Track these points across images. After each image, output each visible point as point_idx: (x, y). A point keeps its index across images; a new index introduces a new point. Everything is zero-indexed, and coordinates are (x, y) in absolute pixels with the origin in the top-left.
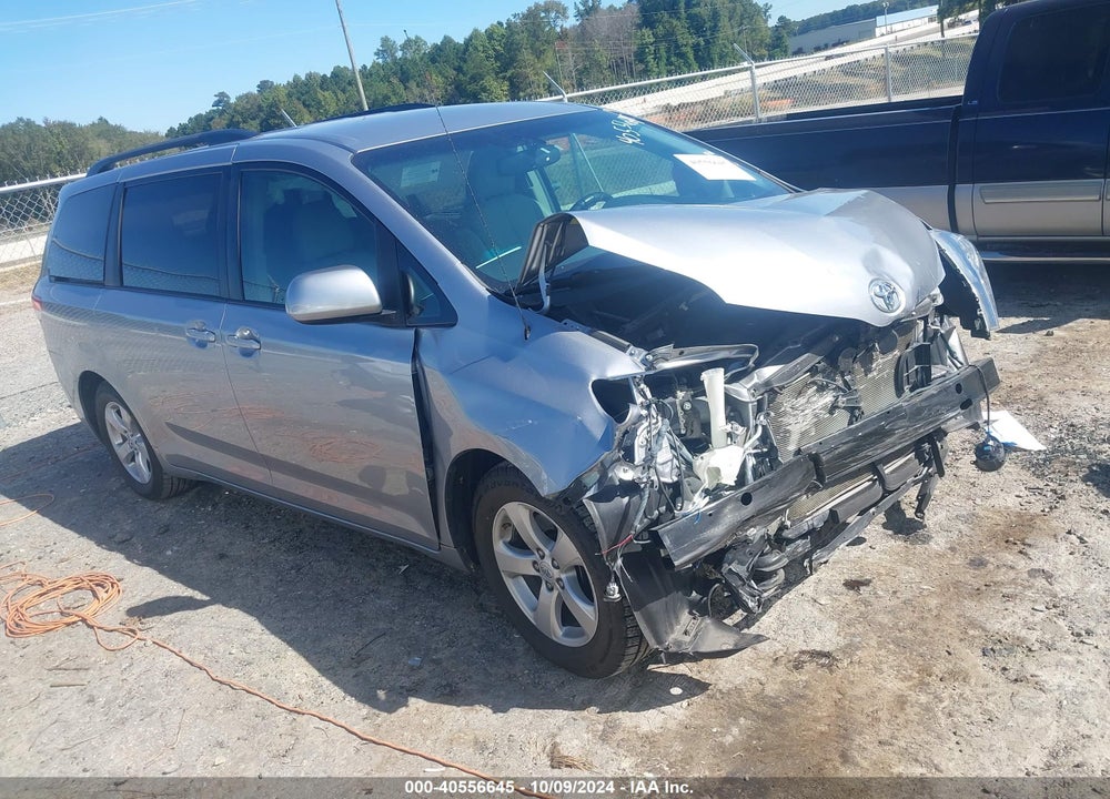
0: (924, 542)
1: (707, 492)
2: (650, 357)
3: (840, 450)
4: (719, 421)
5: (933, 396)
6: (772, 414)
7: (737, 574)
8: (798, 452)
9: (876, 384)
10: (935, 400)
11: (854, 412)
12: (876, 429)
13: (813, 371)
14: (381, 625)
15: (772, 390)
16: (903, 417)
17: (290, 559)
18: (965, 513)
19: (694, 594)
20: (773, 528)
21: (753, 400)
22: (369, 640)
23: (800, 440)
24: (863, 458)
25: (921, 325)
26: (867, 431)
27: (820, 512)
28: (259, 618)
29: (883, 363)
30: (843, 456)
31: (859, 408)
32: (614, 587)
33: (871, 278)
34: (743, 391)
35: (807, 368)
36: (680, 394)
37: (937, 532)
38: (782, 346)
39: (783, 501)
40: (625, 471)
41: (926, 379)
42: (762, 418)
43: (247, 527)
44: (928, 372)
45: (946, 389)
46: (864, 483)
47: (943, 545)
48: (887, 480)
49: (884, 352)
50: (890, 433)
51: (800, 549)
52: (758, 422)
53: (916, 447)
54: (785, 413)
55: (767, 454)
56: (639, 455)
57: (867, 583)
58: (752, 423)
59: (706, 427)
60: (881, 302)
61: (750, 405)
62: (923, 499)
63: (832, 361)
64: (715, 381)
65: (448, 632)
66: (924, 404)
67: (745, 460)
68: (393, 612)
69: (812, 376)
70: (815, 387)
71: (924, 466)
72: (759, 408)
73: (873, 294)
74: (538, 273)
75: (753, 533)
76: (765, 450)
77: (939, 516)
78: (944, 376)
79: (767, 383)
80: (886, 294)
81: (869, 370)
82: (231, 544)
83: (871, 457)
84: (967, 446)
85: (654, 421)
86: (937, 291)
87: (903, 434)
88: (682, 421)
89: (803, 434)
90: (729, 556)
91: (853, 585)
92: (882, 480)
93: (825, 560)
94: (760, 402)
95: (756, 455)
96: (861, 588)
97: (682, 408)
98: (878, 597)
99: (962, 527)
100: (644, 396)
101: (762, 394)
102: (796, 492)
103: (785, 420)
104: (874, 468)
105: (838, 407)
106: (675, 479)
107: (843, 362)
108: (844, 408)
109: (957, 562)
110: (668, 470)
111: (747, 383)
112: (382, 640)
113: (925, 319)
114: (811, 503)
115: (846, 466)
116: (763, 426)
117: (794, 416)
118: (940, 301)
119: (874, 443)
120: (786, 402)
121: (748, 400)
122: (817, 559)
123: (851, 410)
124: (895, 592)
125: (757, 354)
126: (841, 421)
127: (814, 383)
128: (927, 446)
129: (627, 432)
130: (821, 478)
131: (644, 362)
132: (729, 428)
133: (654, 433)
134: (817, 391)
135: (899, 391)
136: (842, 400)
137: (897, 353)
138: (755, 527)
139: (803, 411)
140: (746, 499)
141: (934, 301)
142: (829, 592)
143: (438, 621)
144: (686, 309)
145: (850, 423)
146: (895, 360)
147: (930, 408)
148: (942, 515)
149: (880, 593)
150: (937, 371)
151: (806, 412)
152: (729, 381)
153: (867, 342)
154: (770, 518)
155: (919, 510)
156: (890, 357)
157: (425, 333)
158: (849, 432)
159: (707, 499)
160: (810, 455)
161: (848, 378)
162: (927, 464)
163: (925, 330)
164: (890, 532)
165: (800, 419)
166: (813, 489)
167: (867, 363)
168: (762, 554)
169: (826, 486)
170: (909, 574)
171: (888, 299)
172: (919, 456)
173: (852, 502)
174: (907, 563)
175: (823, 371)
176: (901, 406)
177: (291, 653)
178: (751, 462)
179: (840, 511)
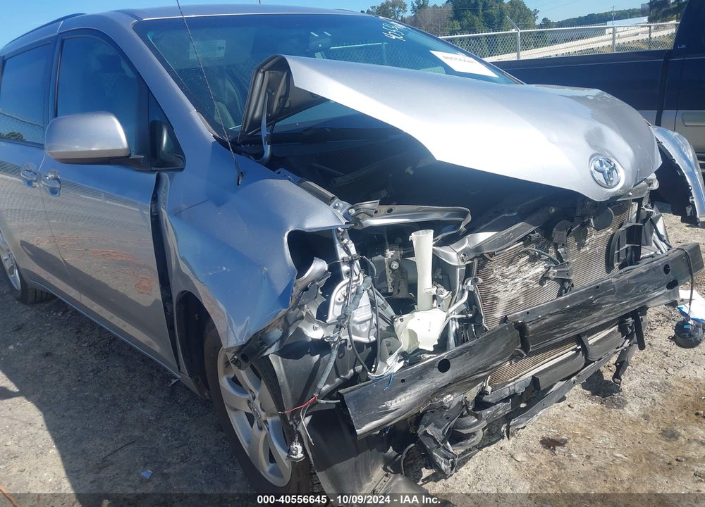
0: (619, 407)
1: (404, 355)
2: (353, 211)
3: (547, 321)
4: (426, 283)
5: (641, 274)
6: (481, 280)
7: (433, 437)
8: (505, 320)
9: (589, 258)
10: (643, 279)
11: (564, 284)
12: (584, 303)
13: (526, 240)
14: (137, 433)
15: (482, 255)
16: (611, 293)
17: (95, 362)
18: (658, 381)
19: (391, 450)
20: (472, 394)
21: (462, 264)
22: (120, 446)
23: (508, 308)
24: (568, 330)
25: (635, 206)
26: (575, 304)
27: (523, 377)
28: (45, 415)
29: (596, 239)
30: (549, 326)
31: (569, 281)
32: (297, 447)
33: (592, 152)
34: (453, 255)
35: (520, 237)
36: (390, 253)
37: (632, 398)
38: (497, 213)
39: (483, 369)
40: (315, 329)
41: (635, 258)
42: (469, 283)
43: (78, 332)
44: (637, 251)
45: (654, 269)
46: (568, 352)
47: (636, 411)
48: (591, 351)
49: (598, 228)
50: (596, 308)
51: (500, 412)
52: (465, 288)
53: (621, 322)
54: (495, 280)
55: (471, 320)
56: (335, 312)
57: (561, 443)
58: (458, 287)
59: (413, 287)
60: (599, 176)
61: (458, 269)
62: (621, 365)
63: (547, 233)
64: (424, 242)
65: (185, 447)
66: (633, 282)
67: (448, 324)
68: (149, 422)
69: (525, 245)
70: (527, 257)
71: (626, 339)
72: (468, 273)
73: (592, 169)
74: (261, 121)
75: (450, 399)
76: (470, 315)
77: (634, 382)
78: (652, 256)
79: (478, 249)
80: (607, 169)
81: (581, 245)
82: (59, 345)
83: (576, 329)
84: (661, 318)
85: (355, 278)
86: (653, 176)
87: (611, 308)
88: (390, 280)
89: (512, 302)
90: (426, 418)
91: (550, 444)
92: (585, 350)
93: (522, 426)
94: (469, 267)
95: (460, 320)
96: (558, 448)
97: (390, 268)
98: (572, 460)
99: (655, 395)
100: (348, 251)
101: (472, 260)
102: (497, 360)
103: (494, 287)
104: (579, 339)
105: (549, 278)
106: (373, 339)
107: (557, 234)
108: (555, 279)
109: (650, 431)
110: (365, 329)
111: (458, 247)
112: (130, 447)
113: (640, 201)
114: (514, 370)
115: (552, 336)
116: (470, 292)
117: (504, 283)
118: (656, 185)
119: (580, 316)
120: (496, 270)
121: (456, 264)
122: (514, 425)
123: (562, 282)
124: (588, 457)
125: (469, 219)
126: (550, 293)
127: (526, 253)
128: (630, 320)
129: (306, 289)
130: (525, 347)
131: (346, 216)
132: (434, 291)
133: (353, 290)
134: (529, 261)
135: (609, 267)
136: (553, 271)
137: (610, 230)
138: (451, 393)
139: (513, 279)
140: (444, 366)
141: (650, 185)
142: (526, 449)
143: (182, 435)
144: (412, 173)
145: (560, 295)
146: (608, 237)
147: (638, 285)
148: (637, 381)
149: (574, 455)
150: (645, 252)
151: (517, 280)
152: (439, 244)
153: (583, 217)
154: (469, 384)
155: (617, 376)
156: (604, 234)
157: (165, 175)
158: (558, 304)
159: (402, 364)
160: (516, 323)
161: (561, 250)
162: (629, 337)
163: (638, 212)
164: (588, 393)
165: (509, 287)
166: (516, 357)
167: (581, 237)
168: (462, 416)
169: (530, 355)
170: (604, 438)
171: (609, 175)
172: (623, 330)
173: (554, 370)
174: (602, 427)
175: (537, 242)
176: (610, 282)
177: (53, 451)
178: (454, 327)
179: (542, 379)
